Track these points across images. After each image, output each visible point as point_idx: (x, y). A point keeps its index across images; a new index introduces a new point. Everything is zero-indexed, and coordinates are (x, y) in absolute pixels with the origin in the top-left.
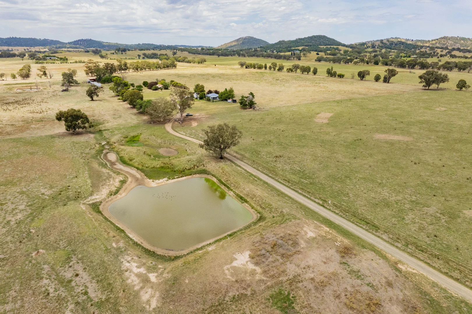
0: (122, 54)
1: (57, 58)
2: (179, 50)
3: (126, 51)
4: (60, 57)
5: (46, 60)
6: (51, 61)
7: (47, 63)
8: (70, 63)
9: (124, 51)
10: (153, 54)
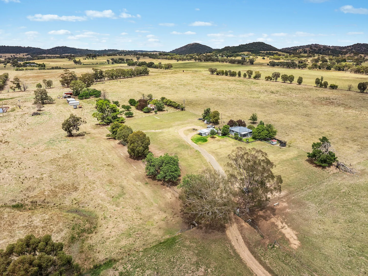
0: (93, 59)
1: (36, 65)
2: (141, 55)
3: (96, 56)
4: (38, 63)
5: (27, 67)
6: (31, 68)
7: (26, 70)
8: (47, 69)
9: (95, 57)
10: (120, 59)
